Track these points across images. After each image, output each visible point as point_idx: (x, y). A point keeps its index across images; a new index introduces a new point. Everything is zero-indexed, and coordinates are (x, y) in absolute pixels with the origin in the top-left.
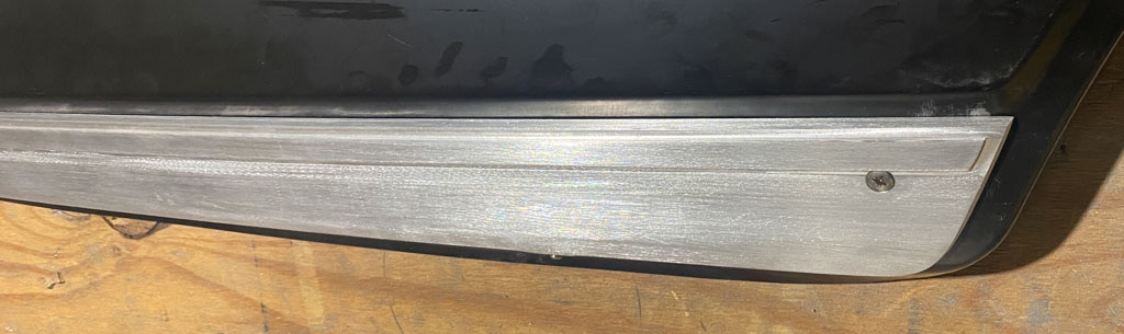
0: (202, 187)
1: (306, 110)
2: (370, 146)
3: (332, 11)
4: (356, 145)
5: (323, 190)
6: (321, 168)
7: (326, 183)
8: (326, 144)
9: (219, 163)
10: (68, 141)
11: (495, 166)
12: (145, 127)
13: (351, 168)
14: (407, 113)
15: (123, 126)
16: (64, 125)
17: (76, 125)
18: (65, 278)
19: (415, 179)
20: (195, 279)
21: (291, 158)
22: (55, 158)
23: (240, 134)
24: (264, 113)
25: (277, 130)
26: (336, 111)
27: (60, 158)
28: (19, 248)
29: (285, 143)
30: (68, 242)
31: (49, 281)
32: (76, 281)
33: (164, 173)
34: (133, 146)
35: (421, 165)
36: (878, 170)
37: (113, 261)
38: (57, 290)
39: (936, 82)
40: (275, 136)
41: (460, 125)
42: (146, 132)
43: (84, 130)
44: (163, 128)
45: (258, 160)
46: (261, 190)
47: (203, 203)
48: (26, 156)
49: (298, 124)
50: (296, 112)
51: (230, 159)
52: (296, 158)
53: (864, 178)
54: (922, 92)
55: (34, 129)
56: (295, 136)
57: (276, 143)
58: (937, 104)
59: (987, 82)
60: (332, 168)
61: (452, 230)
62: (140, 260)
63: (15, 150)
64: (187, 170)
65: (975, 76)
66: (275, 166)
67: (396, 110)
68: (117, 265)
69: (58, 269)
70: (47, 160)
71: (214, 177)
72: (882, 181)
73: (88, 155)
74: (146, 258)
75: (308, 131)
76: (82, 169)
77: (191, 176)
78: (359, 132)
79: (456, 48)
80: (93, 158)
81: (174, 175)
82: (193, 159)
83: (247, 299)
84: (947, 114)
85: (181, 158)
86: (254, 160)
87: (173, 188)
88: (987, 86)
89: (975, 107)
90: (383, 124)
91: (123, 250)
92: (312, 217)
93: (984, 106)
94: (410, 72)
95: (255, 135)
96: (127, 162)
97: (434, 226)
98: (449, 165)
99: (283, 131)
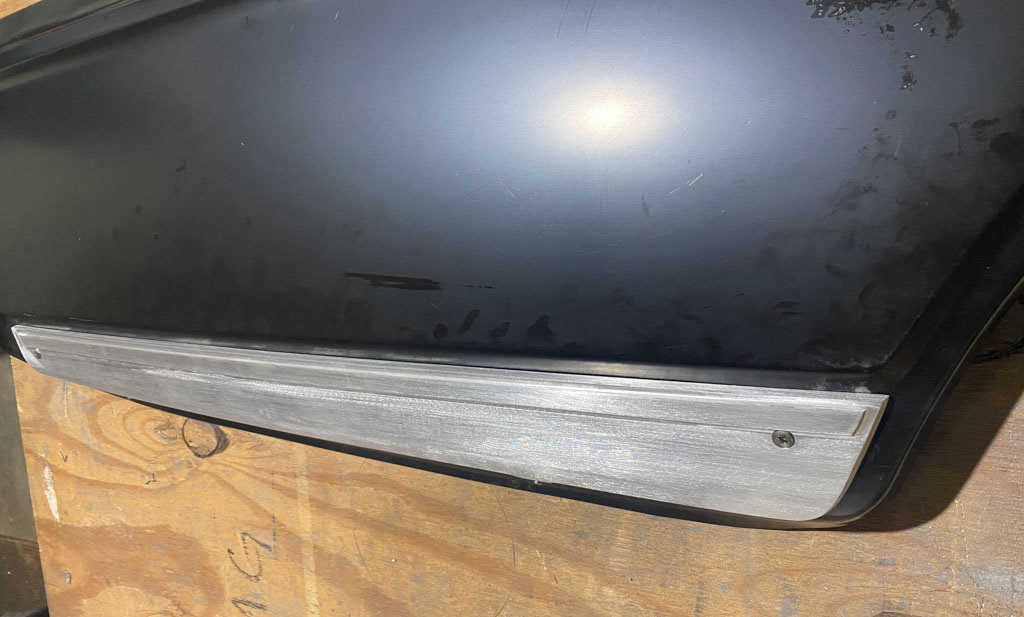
0: (291, 406)
1: (368, 354)
2: (409, 383)
3: (392, 283)
4: (400, 381)
5: (374, 413)
6: (375, 397)
7: (376, 408)
8: (379, 379)
9: (306, 389)
10: (206, 365)
11: (495, 405)
12: (258, 359)
13: (395, 399)
14: (438, 360)
15: (242, 357)
16: (205, 353)
17: (211, 354)
18: (157, 479)
19: (438, 409)
20: (235, 491)
21: (354, 388)
22: (195, 377)
23: (321, 368)
24: (340, 354)
25: (347, 367)
26: (389, 355)
27: (199, 377)
28: (132, 453)
29: (351, 376)
30: (162, 453)
31: (147, 479)
32: (163, 481)
33: (266, 394)
34: (248, 372)
35: (444, 400)
36: (782, 429)
37: (187, 471)
38: (152, 486)
39: (828, 363)
40: (345, 370)
41: (473, 371)
42: (257, 362)
43: (217, 358)
44: (269, 360)
45: (333, 388)
46: (331, 411)
47: (291, 418)
48: (177, 374)
49: (361, 363)
50: (361, 355)
51: (312, 386)
52: (358, 388)
53: (770, 436)
54: (817, 370)
55: (185, 354)
56: (359, 371)
57: (345, 376)
58: (827, 381)
59: (867, 366)
60: (382, 398)
61: (461, 452)
62: (203, 472)
63: (171, 369)
64: (282, 392)
65: (858, 360)
66: (342, 394)
67: (430, 356)
68: (189, 474)
69: (153, 471)
70: (190, 379)
71: (301, 399)
72: (784, 439)
73: (217, 376)
74: (206, 472)
75: (366, 369)
76: (212, 387)
77: (284, 397)
78: (402, 371)
79: (474, 314)
80: (221, 379)
81: (273, 395)
82: (287, 384)
83: (264, 511)
84: (836, 389)
85: (280, 383)
86: (328, 388)
87: (272, 405)
88: (867, 369)
89: (858, 385)
90: (420, 367)
91: (194, 464)
92: (364, 435)
93: (866, 385)
94: (441, 330)
95: (331, 369)
96: (244, 383)
97: (449, 448)
98: (462, 401)
99: (351, 367)
